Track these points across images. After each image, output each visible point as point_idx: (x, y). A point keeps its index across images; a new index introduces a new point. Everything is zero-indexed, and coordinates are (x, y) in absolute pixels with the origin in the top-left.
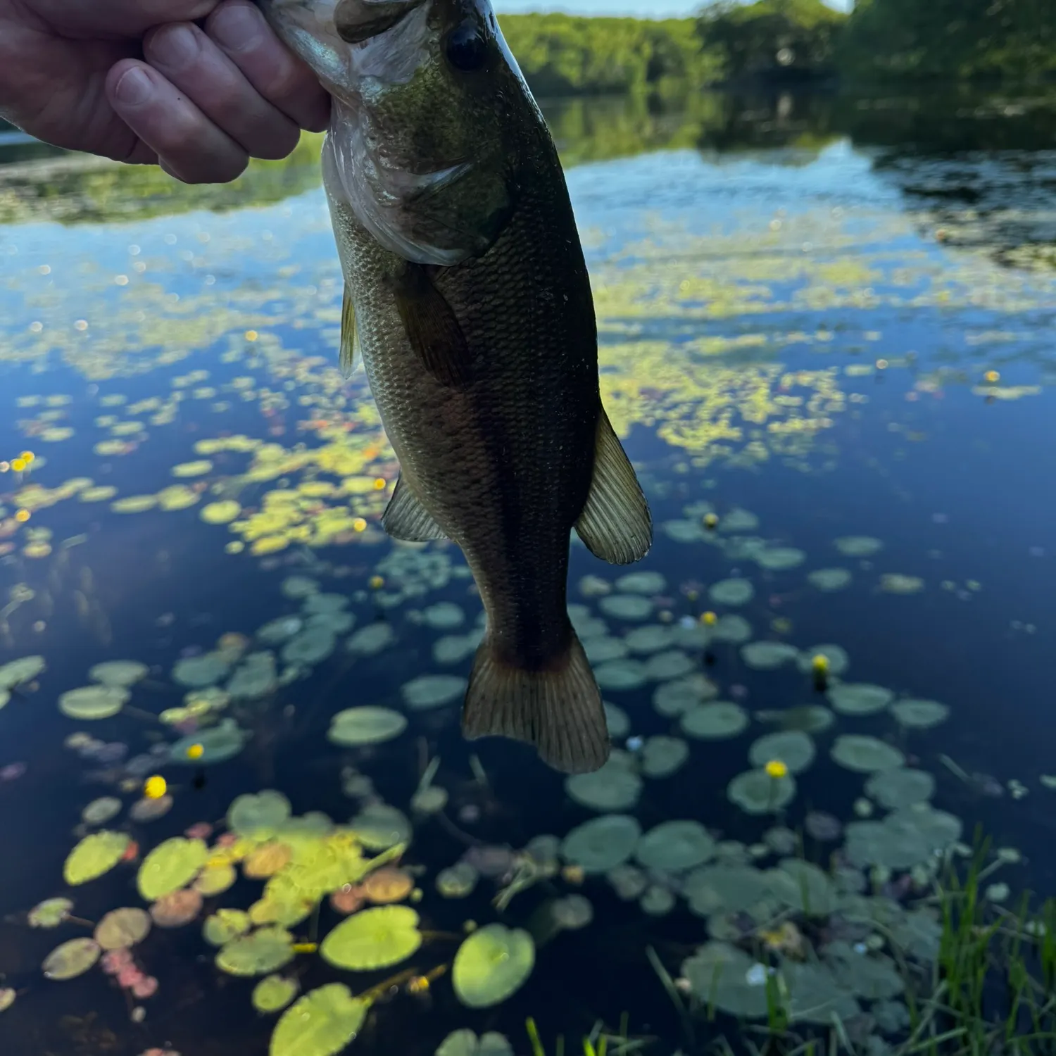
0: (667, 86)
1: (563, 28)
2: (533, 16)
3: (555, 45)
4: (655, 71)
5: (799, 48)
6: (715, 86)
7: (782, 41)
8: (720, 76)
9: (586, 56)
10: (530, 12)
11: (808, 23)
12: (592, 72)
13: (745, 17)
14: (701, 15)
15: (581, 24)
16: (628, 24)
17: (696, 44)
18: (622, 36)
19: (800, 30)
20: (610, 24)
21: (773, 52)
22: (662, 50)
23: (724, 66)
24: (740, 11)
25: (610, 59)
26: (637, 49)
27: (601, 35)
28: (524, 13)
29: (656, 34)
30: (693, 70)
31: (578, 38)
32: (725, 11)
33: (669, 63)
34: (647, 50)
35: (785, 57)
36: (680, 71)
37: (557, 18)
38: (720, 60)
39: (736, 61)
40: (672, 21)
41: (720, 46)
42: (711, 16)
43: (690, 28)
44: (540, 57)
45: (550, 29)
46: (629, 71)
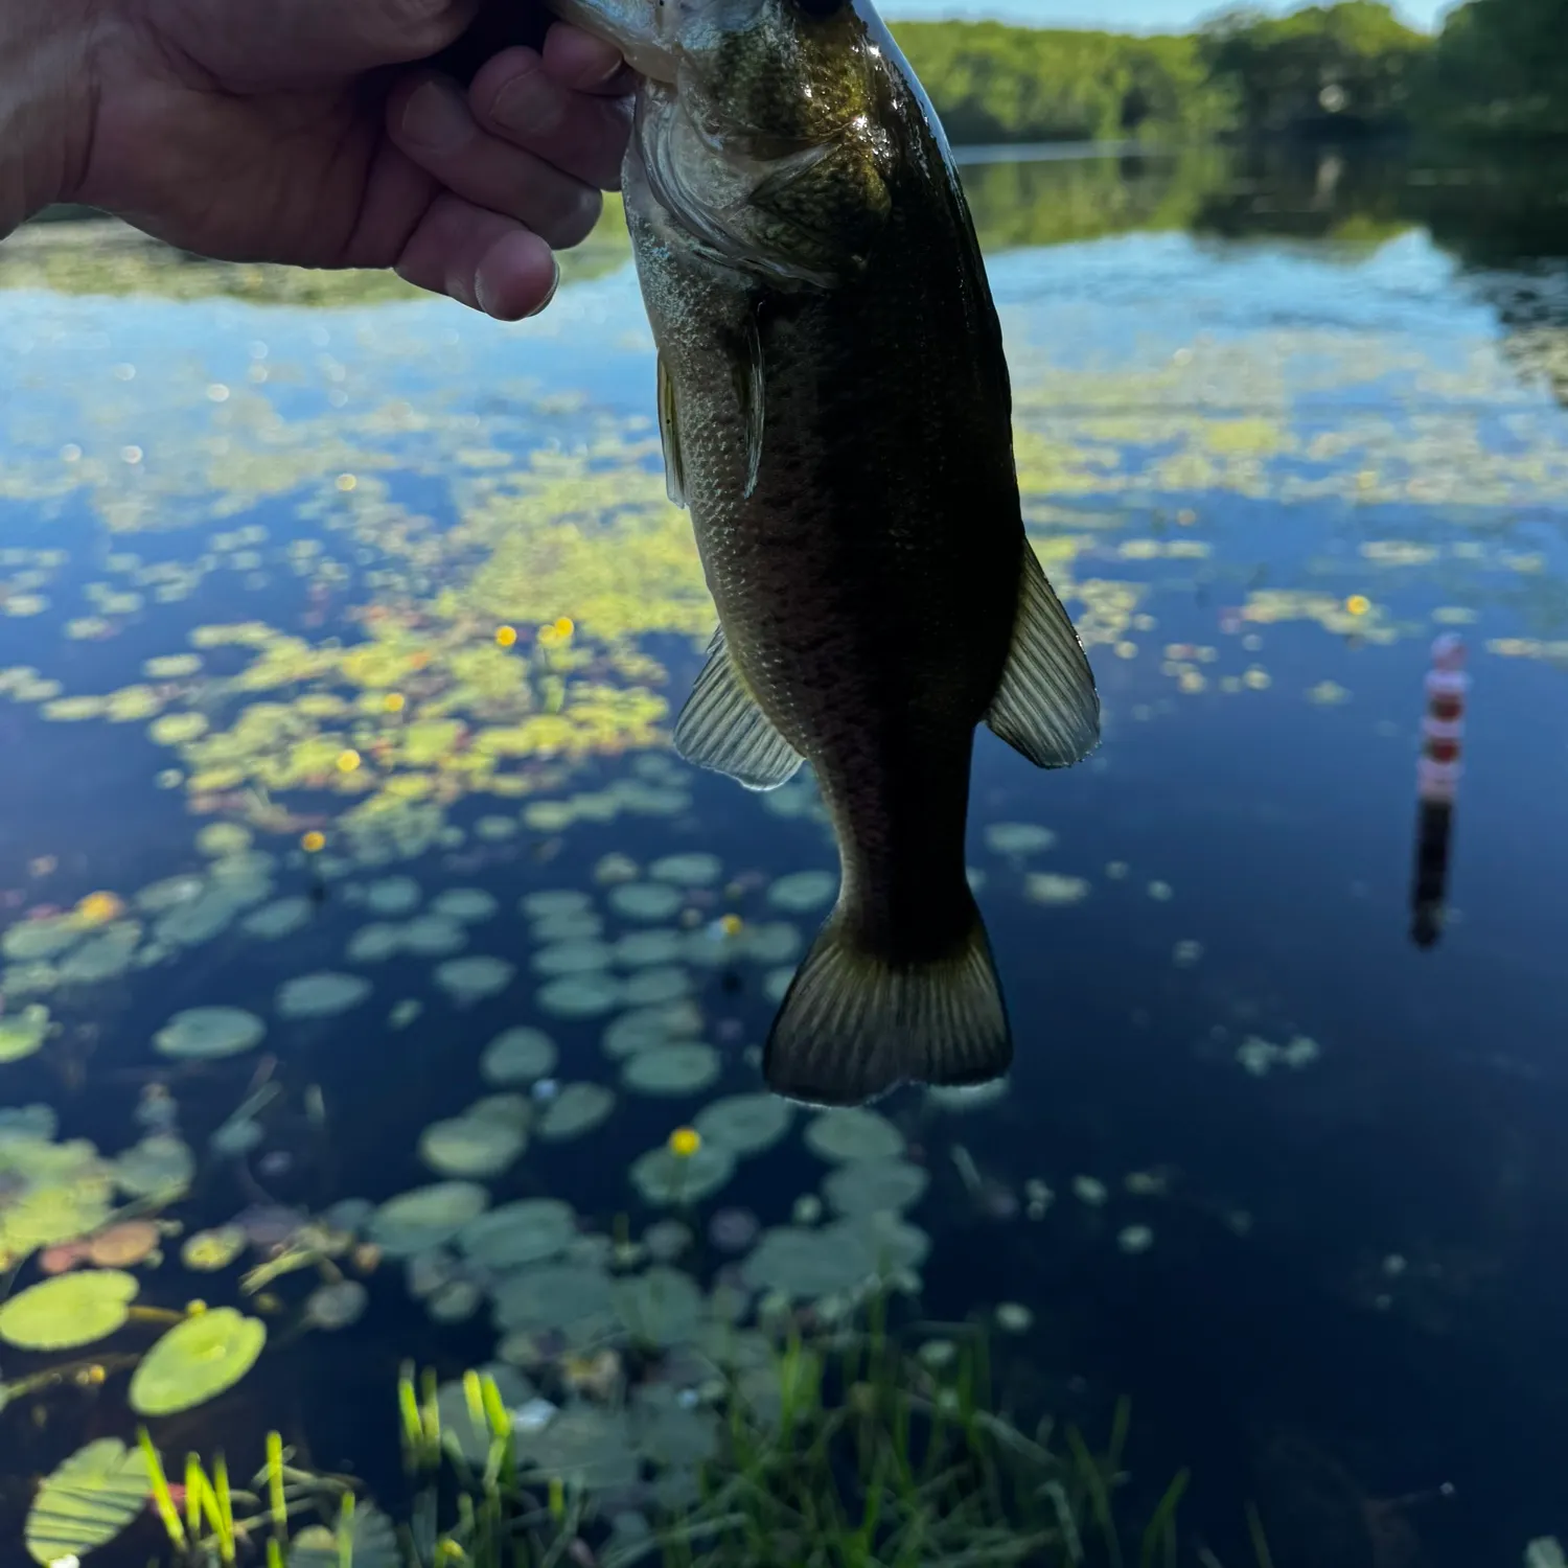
0: (1150, 138)
1: (995, 44)
2: (953, 26)
3: (983, 67)
4: (1133, 112)
5: (1355, 87)
6: (1224, 137)
7: (1329, 74)
8: (1231, 123)
9: (1029, 86)
10: (949, 19)
11: (1369, 46)
12: (1037, 111)
13: (1274, 38)
14: (1207, 31)
15: (1025, 39)
16: (1096, 40)
17: (1195, 74)
18: (1085, 59)
19: (1357, 60)
20: (1068, 39)
21: (1315, 91)
22: (1146, 82)
23: (1239, 108)
24: (1266, 27)
25: (1065, 93)
26: (1107, 79)
27: (1052, 55)
28: (938, 19)
29: (1139, 56)
30: (1192, 112)
31: (1018, 59)
32: (1243, 27)
33: (1154, 101)
34: (1123, 80)
35: (1332, 99)
36: (1170, 112)
37: (989, 28)
38: (1233, 100)
39: (1256, 100)
40: (1161, 39)
41: (1232, 78)
42: (1222, 32)
43: (1190, 49)
44: (959, 86)
45: (977, 45)
46: (1094, 111)
